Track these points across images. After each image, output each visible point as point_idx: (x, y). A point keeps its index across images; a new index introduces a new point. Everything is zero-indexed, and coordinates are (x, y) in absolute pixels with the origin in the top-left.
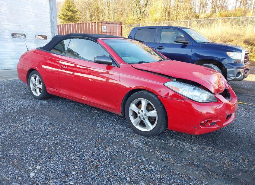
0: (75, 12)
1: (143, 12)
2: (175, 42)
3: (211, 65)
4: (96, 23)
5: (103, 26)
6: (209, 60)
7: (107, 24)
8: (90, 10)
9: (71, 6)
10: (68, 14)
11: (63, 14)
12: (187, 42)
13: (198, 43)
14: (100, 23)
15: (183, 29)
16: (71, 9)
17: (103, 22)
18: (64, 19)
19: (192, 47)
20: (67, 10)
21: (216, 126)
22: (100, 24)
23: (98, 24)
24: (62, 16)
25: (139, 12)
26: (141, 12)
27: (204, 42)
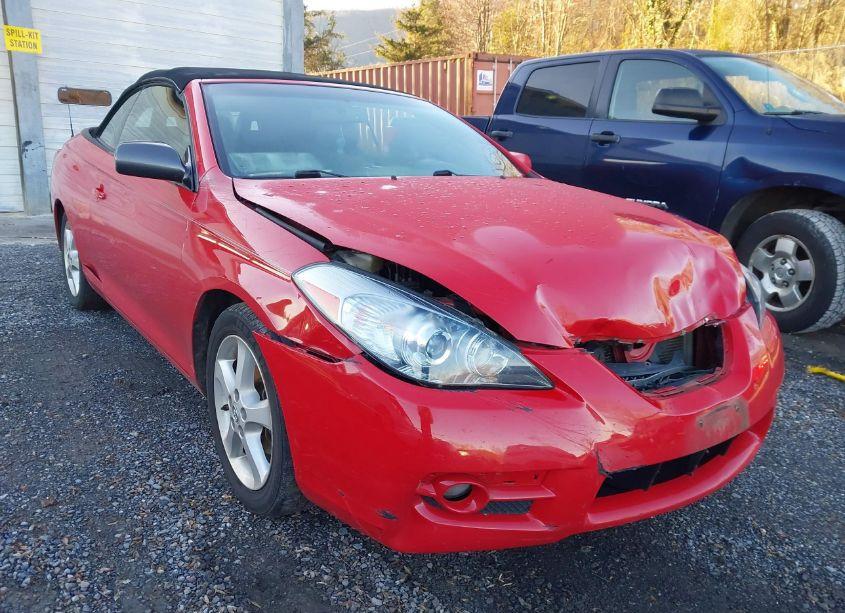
0: (430, 35)
1: (678, 24)
2: (655, 111)
3: (808, 216)
4: (458, 61)
5: (479, 72)
6: (800, 188)
7: (495, 66)
8: (479, 24)
9: (419, 14)
10: (407, 41)
11: (391, 43)
12: (712, 112)
13: (763, 118)
14: (470, 61)
15: (706, 60)
16: (419, 23)
17: (480, 58)
18: (395, 58)
19: (731, 134)
20: (406, 27)
21: (526, 520)
22: (468, 63)
23: (462, 64)
24: (390, 48)
25: (659, 26)
26: (667, 25)
27: (796, 113)
